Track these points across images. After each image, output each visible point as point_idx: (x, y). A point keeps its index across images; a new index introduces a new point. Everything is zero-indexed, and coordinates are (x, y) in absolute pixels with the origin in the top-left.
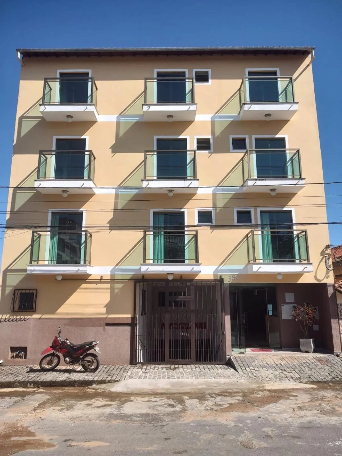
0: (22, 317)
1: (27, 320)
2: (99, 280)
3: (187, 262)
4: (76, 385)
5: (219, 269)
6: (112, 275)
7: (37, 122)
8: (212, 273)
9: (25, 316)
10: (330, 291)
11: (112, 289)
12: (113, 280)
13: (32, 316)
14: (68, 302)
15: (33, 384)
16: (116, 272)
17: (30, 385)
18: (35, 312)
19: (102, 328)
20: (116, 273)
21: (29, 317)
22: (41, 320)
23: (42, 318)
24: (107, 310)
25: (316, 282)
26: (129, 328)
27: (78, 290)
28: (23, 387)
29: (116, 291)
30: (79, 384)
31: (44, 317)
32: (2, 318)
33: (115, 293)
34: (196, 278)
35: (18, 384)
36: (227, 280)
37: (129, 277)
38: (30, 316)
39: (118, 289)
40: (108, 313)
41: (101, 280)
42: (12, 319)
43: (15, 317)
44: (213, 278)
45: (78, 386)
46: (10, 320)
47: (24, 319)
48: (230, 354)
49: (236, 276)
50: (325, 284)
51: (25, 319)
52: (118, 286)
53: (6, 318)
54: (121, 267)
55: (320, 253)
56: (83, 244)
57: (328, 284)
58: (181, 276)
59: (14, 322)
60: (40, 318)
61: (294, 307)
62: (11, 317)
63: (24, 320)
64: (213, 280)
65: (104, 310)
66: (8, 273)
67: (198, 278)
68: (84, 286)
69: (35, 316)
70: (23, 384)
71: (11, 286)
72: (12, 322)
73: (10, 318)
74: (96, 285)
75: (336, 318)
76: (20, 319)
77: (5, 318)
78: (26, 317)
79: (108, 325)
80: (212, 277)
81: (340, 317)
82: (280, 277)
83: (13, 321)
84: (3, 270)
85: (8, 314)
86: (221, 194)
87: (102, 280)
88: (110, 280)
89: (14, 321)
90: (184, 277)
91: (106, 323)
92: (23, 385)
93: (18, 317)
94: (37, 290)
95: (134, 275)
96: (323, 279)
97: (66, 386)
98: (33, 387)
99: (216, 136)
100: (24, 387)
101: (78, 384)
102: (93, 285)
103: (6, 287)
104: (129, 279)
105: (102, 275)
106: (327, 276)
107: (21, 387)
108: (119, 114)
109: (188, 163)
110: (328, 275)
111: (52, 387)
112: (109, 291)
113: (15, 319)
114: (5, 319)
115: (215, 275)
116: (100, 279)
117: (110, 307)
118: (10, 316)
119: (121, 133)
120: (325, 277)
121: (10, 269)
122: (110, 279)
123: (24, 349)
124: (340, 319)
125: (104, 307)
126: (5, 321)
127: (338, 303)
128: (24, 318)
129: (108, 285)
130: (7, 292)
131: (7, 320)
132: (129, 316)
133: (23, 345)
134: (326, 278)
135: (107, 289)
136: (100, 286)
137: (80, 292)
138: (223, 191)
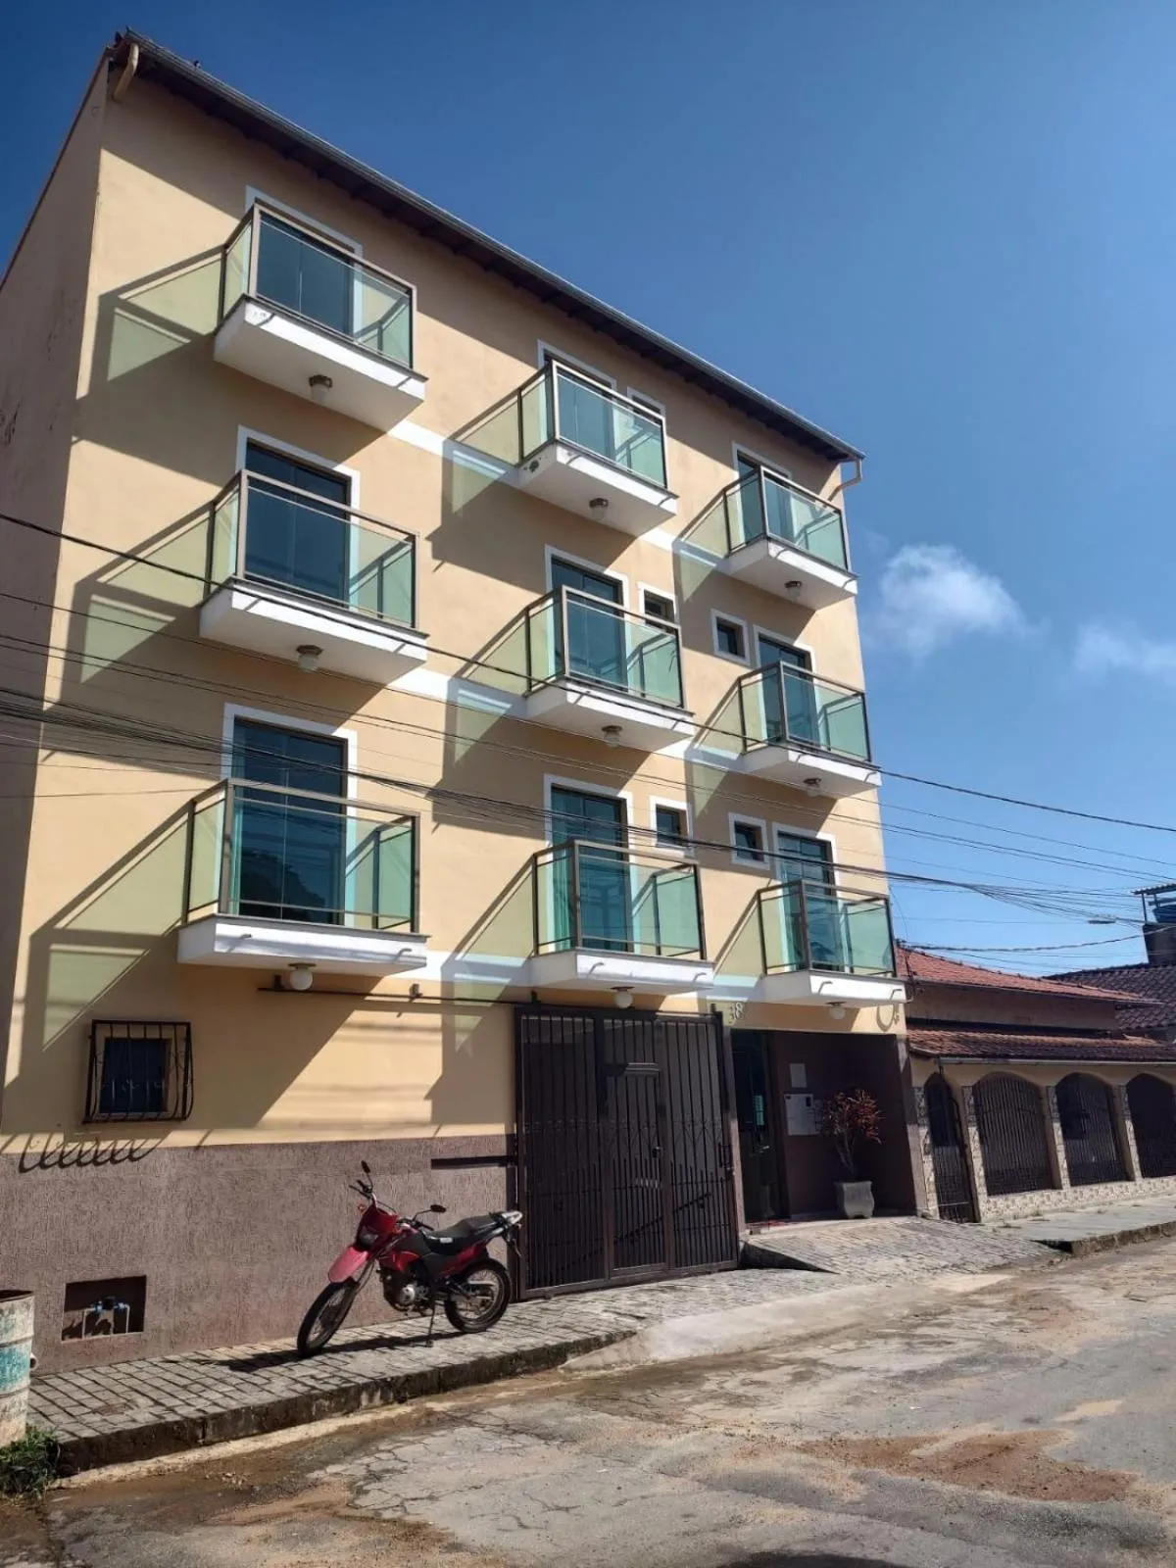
0: (121, 1144)
1: (144, 1156)
2: (407, 1000)
4: (519, 1370)
6: (447, 985)
7: (176, 345)
9: (133, 1140)
10: (903, 1054)
11: (448, 1032)
12: (448, 1003)
13: (164, 1136)
14: (305, 1077)
15: (379, 1394)
16: (459, 972)
17: (371, 1398)
18: (180, 1118)
19: (420, 1177)
20: (457, 976)
21: (151, 1143)
22: (203, 1156)
23: (205, 1147)
24: (435, 1108)
25: (879, 1031)
26: (501, 1173)
27: (340, 1033)
28: (345, 1411)
29: (461, 1038)
30: (528, 1362)
31: (215, 1139)
32: (28, 1151)
33: (457, 1048)
34: (661, 1009)
35: (327, 1403)
36: (727, 1021)
37: (494, 995)
38: (158, 1138)
39: (463, 1031)
40: (439, 1118)
41: (414, 999)
42: (74, 1156)
43: (88, 1146)
44: (697, 1011)
45: (525, 1372)
46: (66, 1161)
47: (132, 1151)
48: (744, 1236)
49: (741, 1006)
50: (893, 1037)
51: (135, 1155)
52: (465, 1022)
53: (50, 1149)
54: (471, 958)
56: (351, 862)
57: (898, 1037)
59: (84, 1169)
60: (198, 1148)
61: (808, 1099)
62: (71, 1146)
63: (131, 1157)
64: (697, 1016)
65: (424, 1110)
66: (54, 947)
67: (665, 1007)
68: (358, 1016)
69: (181, 1138)
70: (343, 1400)
71: (72, 1005)
72: (73, 1169)
73: (67, 1150)
74: (398, 1016)
75: (914, 1123)
76: (114, 1153)
77: (44, 1153)
78: (138, 1143)
79: (438, 1164)
81: (919, 1122)
83: (79, 1163)
84: (34, 930)
85: (58, 1131)
86: (702, 768)
87: (417, 1001)
88: (438, 1002)
89: (86, 1164)
91: (434, 1158)
92: (345, 1403)
93: (103, 1146)
94: (188, 1025)
95: (507, 988)
96: (891, 1024)
97: (489, 1379)
98: (383, 1405)
99: (685, 599)
100: (352, 1411)
101: (524, 1362)
103: (44, 1009)
104: (493, 999)
105: (416, 982)
107: (340, 1413)
108: (448, 435)
109: (628, 656)
110: (897, 1014)
111: (445, 1390)
112: (439, 1037)
113: (92, 1153)
114: (44, 1156)
115: (700, 1000)
116: (408, 993)
117: (445, 1099)
118: (65, 1144)
119: (458, 503)
120: (893, 1018)
121: (63, 930)
122: (439, 995)
123: (133, 1289)
124: (920, 1125)
125: (427, 1098)
126: (42, 1165)
127: (914, 1085)
128: (128, 1147)
129: (435, 1019)
130: (52, 1031)
131: (54, 1159)
132: (498, 1129)
133: (125, 1271)
135: (432, 1030)
136: (409, 1018)
137: (344, 1039)
138: (705, 759)
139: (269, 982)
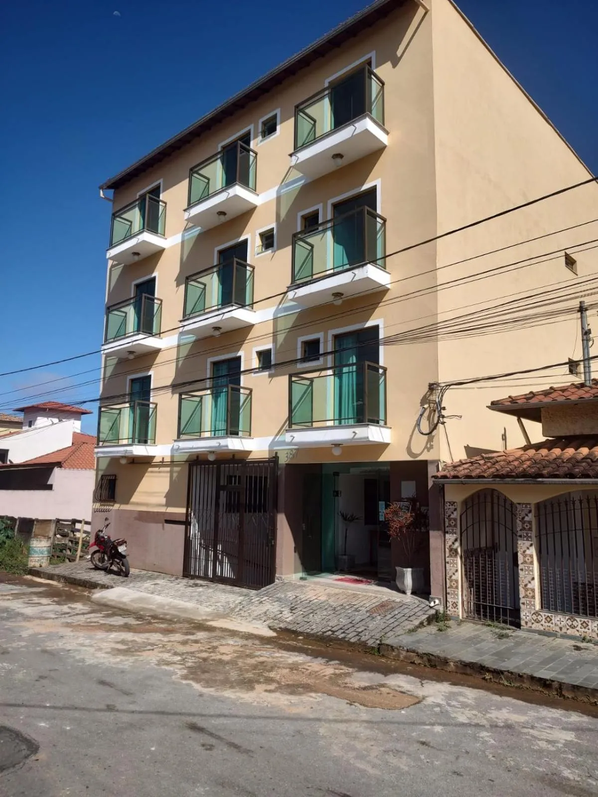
0: (107, 507)
1: (110, 511)
3: (240, 434)
5: (276, 440)
6: (172, 457)
8: (267, 448)
9: (109, 506)
11: (171, 472)
12: (172, 463)
13: (113, 506)
18: (115, 502)
19: (161, 525)
20: (174, 454)
22: (119, 512)
24: (167, 501)
25: (409, 458)
26: (183, 527)
27: (147, 474)
29: (175, 476)
31: (121, 508)
33: (174, 479)
34: (249, 458)
36: (283, 460)
37: (185, 459)
39: (176, 472)
40: (168, 504)
41: (162, 464)
43: (103, 507)
44: (268, 457)
46: (100, 511)
47: (109, 509)
48: (280, 577)
49: (294, 451)
50: (425, 462)
52: (176, 469)
55: (420, 401)
57: (429, 463)
58: (234, 456)
59: (102, 513)
60: (118, 510)
64: (267, 460)
65: (163, 500)
67: (251, 457)
68: (150, 469)
69: (115, 507)
71: (102, 470)
73: (100, 508)
74: (159, 469)
75: (438, 530)
76: (106, 510)
77: (97, 508)
79: (167, 522)
80: (266, 456)
81: (447, 529)
82: (337, 452)
83: (102, 511)
85: (99, 503)
86: (283, 317)
88: (169, 463)
90: (237, 457)
91: (166, 519)
93: (105, 507)
94: (116, 475)
96: (423, 452)
99: (281, 220)
102: (156, 469)
103: (98, 472)
104: (185, 461)
105: (164, 457)
106: (428, 446)
108: (183, 230)
110: (432, 443)
112: (169, 475)
113: (103, 509)
115: (270, 451)
116: (161, 461)
117: (170, 499)
118: (100, 506)
119: (185, 257)
120: (426, 447)
122: (170, 461)
124: (447, 532)
125: (165, 497)
126: (97, 511)
127: (446, 500)
129: (168, 469)
130: (99, 478)
134: (426, 450)
135: (167, 472)
136: (162, 469)
137: (148, 476)
138: (285, 312)
139: (131, 461)
